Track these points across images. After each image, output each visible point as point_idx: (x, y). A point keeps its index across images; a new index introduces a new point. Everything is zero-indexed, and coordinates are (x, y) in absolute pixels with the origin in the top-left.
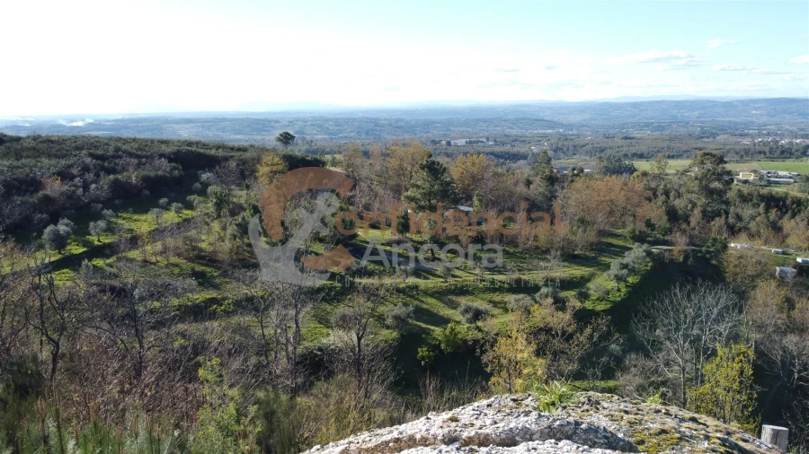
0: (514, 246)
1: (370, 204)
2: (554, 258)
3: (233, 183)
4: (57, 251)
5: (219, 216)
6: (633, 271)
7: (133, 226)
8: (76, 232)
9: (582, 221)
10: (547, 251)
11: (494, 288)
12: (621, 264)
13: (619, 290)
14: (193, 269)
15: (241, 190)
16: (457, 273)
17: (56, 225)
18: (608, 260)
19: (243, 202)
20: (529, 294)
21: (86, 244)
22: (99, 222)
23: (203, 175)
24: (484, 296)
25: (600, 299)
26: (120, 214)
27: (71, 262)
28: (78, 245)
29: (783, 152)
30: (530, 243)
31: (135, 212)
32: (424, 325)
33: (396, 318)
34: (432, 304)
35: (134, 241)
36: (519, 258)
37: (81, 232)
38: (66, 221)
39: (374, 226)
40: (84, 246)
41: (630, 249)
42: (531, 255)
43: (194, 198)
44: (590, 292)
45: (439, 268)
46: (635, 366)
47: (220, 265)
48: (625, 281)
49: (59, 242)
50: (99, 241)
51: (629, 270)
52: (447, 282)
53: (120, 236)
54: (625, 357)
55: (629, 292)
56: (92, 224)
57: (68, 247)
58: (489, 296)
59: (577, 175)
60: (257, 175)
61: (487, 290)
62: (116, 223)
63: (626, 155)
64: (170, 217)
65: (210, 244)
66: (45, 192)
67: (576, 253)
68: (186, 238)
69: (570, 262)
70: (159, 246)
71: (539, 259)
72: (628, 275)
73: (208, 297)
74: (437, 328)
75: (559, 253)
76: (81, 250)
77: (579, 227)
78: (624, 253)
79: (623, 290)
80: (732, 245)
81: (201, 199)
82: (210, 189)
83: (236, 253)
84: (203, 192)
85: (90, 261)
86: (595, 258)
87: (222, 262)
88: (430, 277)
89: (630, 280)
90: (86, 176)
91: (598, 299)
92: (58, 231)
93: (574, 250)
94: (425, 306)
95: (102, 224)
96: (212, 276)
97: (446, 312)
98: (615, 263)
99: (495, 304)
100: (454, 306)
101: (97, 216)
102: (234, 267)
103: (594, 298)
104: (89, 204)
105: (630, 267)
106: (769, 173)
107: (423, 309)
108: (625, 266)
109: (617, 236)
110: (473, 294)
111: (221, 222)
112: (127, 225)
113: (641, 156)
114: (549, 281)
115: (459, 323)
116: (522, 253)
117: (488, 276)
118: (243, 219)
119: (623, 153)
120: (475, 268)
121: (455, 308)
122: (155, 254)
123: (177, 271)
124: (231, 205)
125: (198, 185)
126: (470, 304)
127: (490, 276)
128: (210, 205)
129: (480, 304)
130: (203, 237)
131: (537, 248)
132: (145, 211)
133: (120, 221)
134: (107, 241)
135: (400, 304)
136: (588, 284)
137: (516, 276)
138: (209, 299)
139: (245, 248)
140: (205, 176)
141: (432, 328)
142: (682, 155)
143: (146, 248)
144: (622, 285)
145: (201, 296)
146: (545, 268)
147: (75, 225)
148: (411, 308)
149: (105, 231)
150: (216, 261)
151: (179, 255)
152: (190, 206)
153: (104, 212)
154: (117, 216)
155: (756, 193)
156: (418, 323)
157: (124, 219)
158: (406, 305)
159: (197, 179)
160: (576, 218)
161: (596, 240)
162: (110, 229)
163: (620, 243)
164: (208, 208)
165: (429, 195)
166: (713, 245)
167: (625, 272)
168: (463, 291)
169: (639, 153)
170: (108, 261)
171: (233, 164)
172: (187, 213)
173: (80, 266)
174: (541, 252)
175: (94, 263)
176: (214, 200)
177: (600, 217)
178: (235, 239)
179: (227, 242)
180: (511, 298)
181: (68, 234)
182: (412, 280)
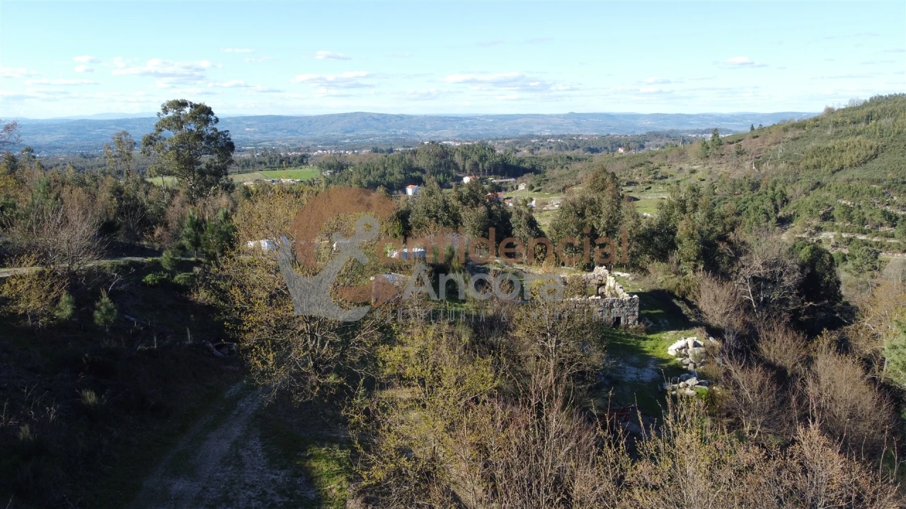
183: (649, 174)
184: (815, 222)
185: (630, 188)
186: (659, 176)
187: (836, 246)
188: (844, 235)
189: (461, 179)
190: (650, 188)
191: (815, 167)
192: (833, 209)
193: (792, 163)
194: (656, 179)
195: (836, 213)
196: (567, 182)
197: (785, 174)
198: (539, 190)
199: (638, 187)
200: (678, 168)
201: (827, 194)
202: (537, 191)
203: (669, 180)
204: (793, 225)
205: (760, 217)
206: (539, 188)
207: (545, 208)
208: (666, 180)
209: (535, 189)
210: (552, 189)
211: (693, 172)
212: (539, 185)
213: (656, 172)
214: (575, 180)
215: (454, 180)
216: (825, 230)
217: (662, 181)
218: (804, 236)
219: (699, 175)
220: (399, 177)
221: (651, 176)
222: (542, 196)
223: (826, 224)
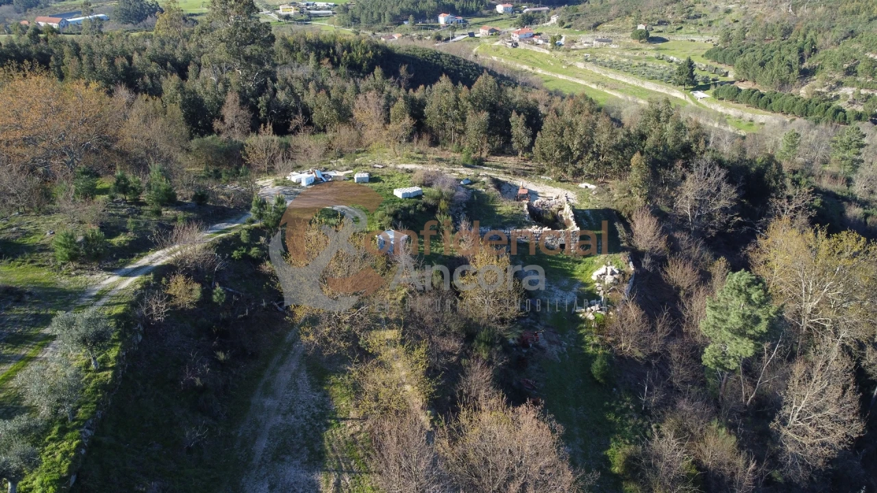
106: (308, 5)
183: (682, 13)
184: (838, 77)
185: (660, 28)
186: (692, 15)
187: (852, 103)
188: (863, 92)
189: (494, 6)
190: (681, 28)
191: (853, 12)
192: (859, 63)
193: (831, 7)
194: (688, 18)
195: (860, 68)
196: (598, 19)
197: (821, 19)
198: (569, 27)
199: (669, 27)
200: (713, 6)
201: (856, 46)
202: (567, 27)
203: (702, 20)
204: (815, 77)
205: (783, 69)
206: (570, 24)
207: (573, 47)
208: (699, 20)
209: (565, 25)
210: (583, 26)
211: (728, 11)
212: (570, 20)
213: (690, 10)
214: (606, 17)
215: (486, 8)
216: (846, 86)
217: (694, 21)
218: (824, 90)
219: (734, 15)
220: (431, 5)
221: (684, 15)
222: (572, 33)
223: (850, 78)
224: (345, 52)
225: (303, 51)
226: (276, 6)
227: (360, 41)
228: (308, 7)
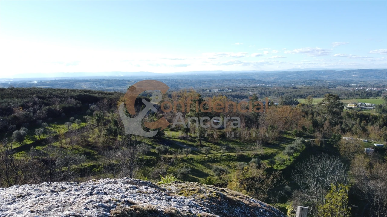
0: (240, 139)
1: (171, 120)
2: (258, 144)
3: (106, 109)
4: (19, 143)
5: (98, 126)
6: (296, 151)
7: (57, 130)
8: (28, 134)
9: (272, 127)
10: (255, 141)
11: (230, 159)
12: (290, 147)
13: (289, 160)
14: (84, 151)
15: (110, 113)
16: (212, 152)
17: (19, 130)
18: (284, 145)
19: (110, 119)
20: (246, 162)
21: (33, 139)
22: (40, 129)
23: (91, 106)
24: (225, 163)
25: (280, 164)
26: (50, 125)
27: (25, 148)
28: (29, 140)
29: (367, 94)
30: (247, 137)
31: (58, 124)
32: (196, 177)
33: (182, 174)
34: (199, 167)
35: (57, 138)
36: (242, 144)
37: (31, 133)
38: (24, 128)
39: (173, 130)
40: (32, 140)
41: (294, 140)
42: (248, 143)
43: (87, 117)
44: (275, 161)
45: (204, 150)
46: (297, 196)
47: (98, 149)
48: (293, 155)
49: (20, 138)
50: (40, 138)
51: (294, 150)
52: (207, 156)
53: (50, 135)
54: (292, 192)
55: (294, 161)
56: (36, 130)
57: (25, 141)
58: (227, 163)
59: (271, 105)
60: (117, 106)
61: (226, 160)
62: (48, 129)
63: (294, 96)
64: (75, 126)
65: (94, 139)
66: (15, 114)
67: (269, 142)
68: (82, 136)
69: (266, 146)
70: (69, 140)
71: (251, 145)
72: (293, 153)
73: (91, 164)
74: (202, 179)
75: (260, 142)
76: (30, 142)
77: (270, 130)
78: (291, 142)
79: (292, 160)
80: (344, 138)
81: (90, 117)
82: (95, 113)
83: (106, 143)
84: (91, 114)
85: (35, 147)
86: (278, 145)
87: (99, 148)
88: (199, 154)
89: (295, 155)
90: (35, 107)
91: (279, 164)
92: (20, 133)
93: (268, 141)
94: (196, 168)
95: (41, 130)
96: (94, 154)
97: (206, 171)
98: (287, 147)
99: (230, 167)
100: (210, 168)
101: (39, 126)
102: (105, 150)
103: (278, 164)
104: (36, 120)
105: (294, 149)
106: (361, 104)
107: (195, 169)
108: (292, 148)
109: (289, 134)
110: (220, 162)
111: (99, 128)
112: (53, 130)
113: (301, 97)
114: (256, 156)
115: (213, 176)
116: (243, 142)
117: (227, 153)
118: (110, 127)
119: (293, 95)
120: (221, 150)
121: (211, 169)
122: (66, 144)
123: (77, 152)
124: (104, 120)
125: (89, 111)
126: (218, 166)
127: (227, 154)
128: (94, 120)
129: (222, 167)
130: (90, 136)
131: (250, 140)
132: (63, 123)
133: (50, 128)
134: (44, 138)
135: (184, 167)
136: (275, 157)
137: (240, 153)
138: (92, 165)
139: (110, 141)
140: (93, 106)
141: (200, 178)
142: (320, 96)
143: (62, 141)
144: (291, 157)
145: (87, 164)
146: (254, 150)
147: (28, 130)
148: (190, 169)
149: (43, 133)
150: (96, 147)
151: (78, 144)
152: (84, 121)
153: (43, 124)
154: (49, 126)
155: (355, 114)
156: (193, 176)
157: (52, 127)
158: (187, 167)
159: (88, 108)
160: (269, 126)
161: (279, 136)
162: (45, 132)
163: (290, 137)
164: (93, 122)
165: (199, 115)
166: (334, 138)
167: (292, 151)
168: (215, 161)
169: (300, 95)
170: (44, 147)
171: (106, 101)
172: (83, 124)
173: (30, 150)
174: (252, 142)
175: (37, 148)
176: (96, 118)
177: (281, 125)
178: (105, 136)
179: (102, 137)
180: (237, 164)
181: (25, 135)
182: (190, 156)
224: (374, 119)
225: (355, 117)
226: (346, 104)
227: (381, 116)
228: (362, 105)
